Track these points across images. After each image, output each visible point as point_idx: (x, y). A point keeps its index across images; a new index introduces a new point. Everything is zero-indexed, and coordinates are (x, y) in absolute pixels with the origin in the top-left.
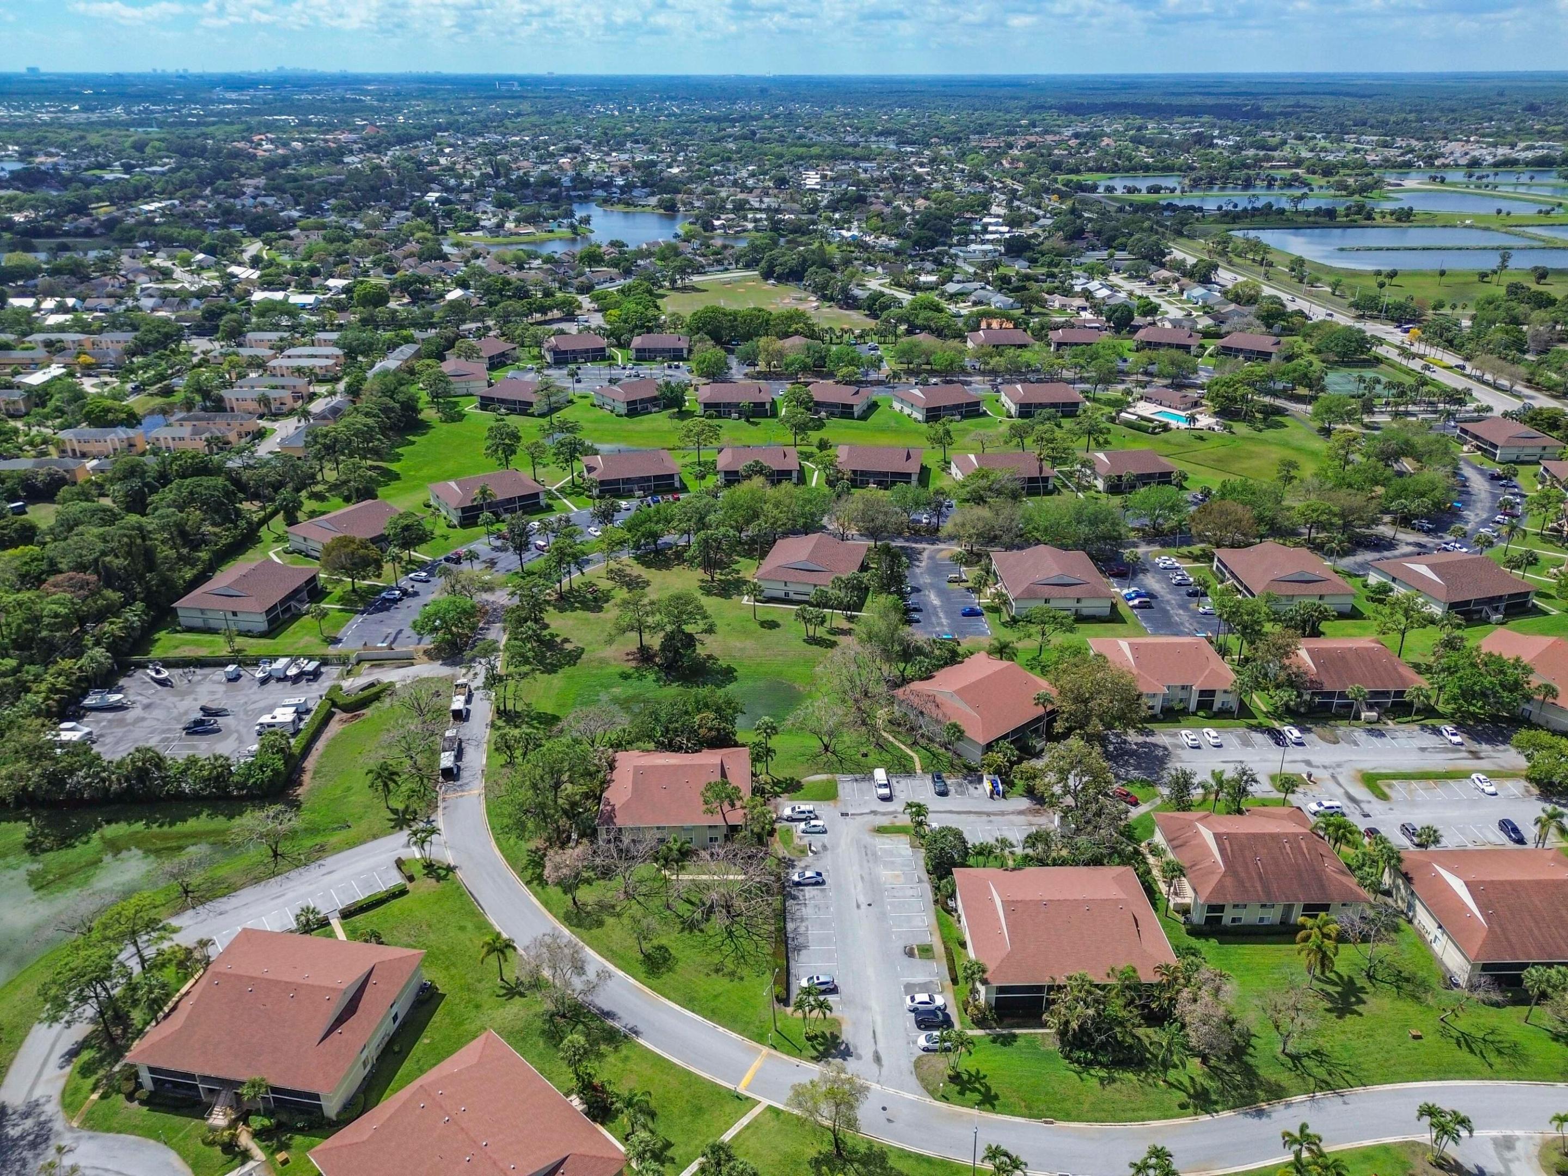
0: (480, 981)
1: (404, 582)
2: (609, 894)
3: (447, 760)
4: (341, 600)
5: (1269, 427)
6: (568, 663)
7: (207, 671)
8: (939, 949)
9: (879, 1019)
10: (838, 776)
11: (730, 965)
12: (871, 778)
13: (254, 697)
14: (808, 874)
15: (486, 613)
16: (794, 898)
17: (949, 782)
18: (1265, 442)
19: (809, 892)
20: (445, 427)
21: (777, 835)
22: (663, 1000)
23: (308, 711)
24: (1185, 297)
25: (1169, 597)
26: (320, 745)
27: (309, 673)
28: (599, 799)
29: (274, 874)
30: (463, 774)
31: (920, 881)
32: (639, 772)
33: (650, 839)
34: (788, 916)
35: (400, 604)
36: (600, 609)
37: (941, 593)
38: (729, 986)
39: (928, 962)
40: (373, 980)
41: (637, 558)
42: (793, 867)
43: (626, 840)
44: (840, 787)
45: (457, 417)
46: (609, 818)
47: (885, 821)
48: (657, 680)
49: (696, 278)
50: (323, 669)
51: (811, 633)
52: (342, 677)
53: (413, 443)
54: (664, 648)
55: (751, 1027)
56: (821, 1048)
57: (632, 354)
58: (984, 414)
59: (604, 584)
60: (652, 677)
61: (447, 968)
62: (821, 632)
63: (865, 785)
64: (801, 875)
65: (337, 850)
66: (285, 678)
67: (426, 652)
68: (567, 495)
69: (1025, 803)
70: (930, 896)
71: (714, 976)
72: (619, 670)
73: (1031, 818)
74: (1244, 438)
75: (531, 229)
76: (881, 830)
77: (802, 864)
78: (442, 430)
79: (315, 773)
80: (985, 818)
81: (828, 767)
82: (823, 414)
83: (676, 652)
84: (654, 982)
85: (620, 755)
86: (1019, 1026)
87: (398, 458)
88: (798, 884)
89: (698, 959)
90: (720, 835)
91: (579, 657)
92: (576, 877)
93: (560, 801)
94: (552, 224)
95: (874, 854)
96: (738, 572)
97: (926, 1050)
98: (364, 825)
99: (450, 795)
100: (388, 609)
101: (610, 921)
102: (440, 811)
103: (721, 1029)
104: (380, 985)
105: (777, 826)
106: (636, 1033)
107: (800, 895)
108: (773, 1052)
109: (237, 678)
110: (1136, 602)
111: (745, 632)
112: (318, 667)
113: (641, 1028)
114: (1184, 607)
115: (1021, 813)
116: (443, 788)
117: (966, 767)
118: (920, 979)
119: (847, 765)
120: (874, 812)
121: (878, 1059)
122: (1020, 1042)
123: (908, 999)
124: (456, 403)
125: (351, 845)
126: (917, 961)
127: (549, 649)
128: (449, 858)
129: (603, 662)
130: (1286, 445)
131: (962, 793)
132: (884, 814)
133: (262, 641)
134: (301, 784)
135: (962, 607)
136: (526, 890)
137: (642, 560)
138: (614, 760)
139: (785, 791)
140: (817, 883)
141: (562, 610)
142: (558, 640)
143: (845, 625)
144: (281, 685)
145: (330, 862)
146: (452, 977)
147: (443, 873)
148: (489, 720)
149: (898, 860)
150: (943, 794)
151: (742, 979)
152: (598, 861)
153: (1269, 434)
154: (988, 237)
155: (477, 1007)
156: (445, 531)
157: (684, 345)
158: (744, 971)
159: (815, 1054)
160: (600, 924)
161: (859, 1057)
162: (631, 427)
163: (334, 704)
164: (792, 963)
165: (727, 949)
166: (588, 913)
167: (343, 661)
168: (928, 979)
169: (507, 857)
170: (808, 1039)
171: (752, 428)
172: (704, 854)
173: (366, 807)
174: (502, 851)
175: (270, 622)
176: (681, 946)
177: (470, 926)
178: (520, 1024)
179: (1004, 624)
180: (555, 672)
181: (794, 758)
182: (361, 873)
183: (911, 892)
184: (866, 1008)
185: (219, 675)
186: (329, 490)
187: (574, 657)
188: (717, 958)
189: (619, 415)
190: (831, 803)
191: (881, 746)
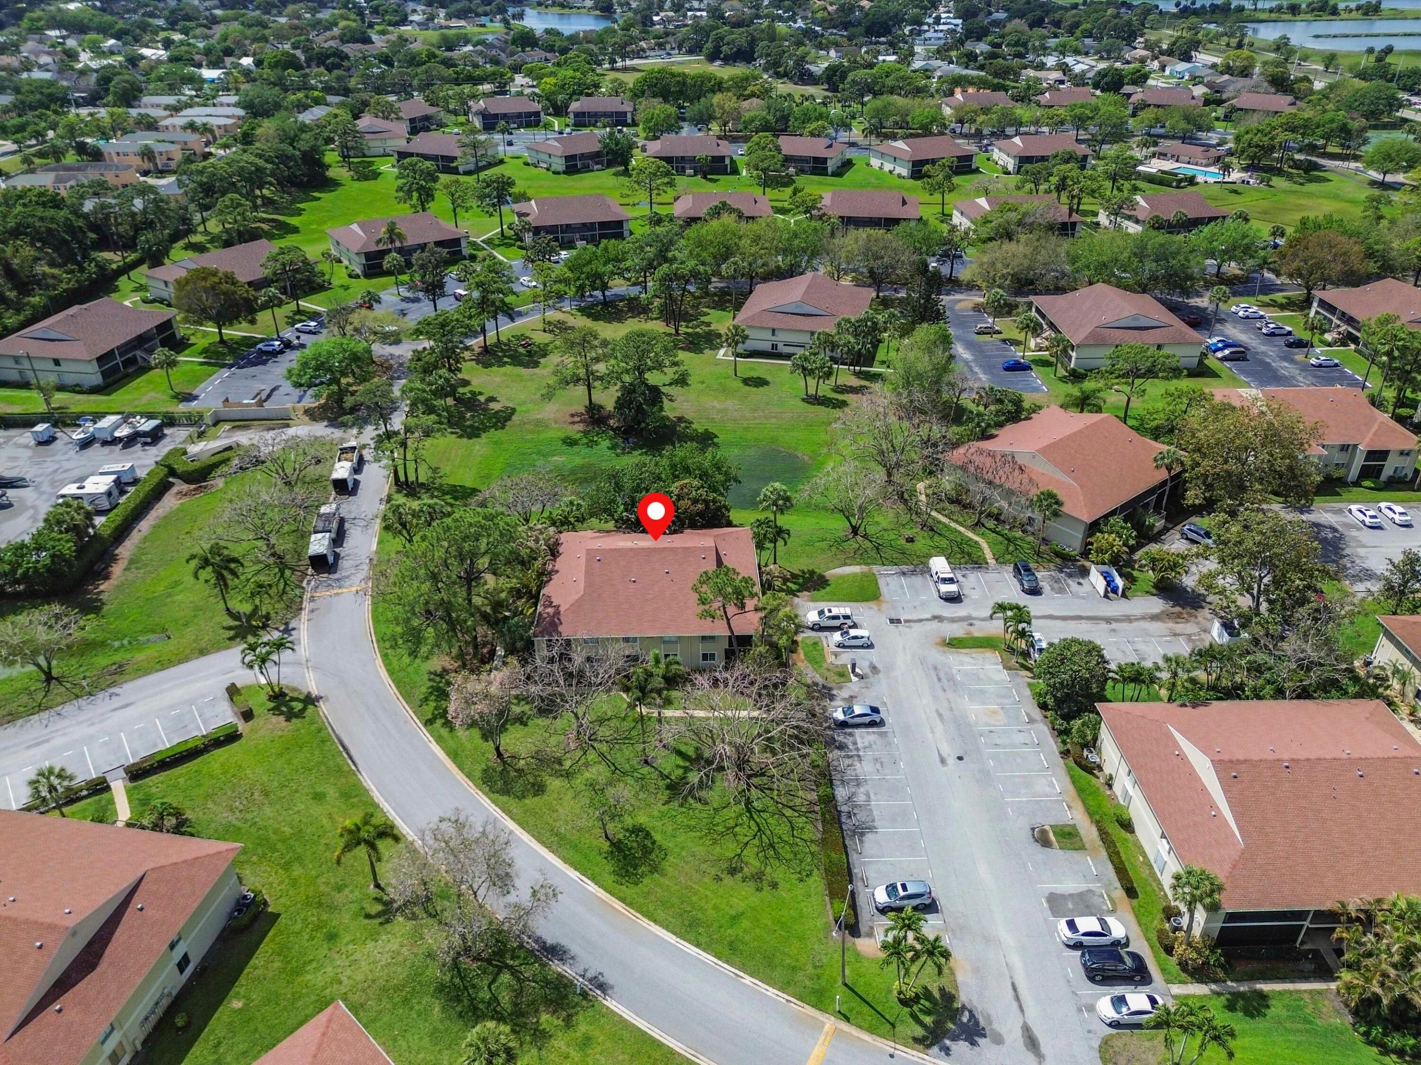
0: (339, 889)
1: (288, 334)
2: (553, 740)
3: (319, 544)
4: (205, 352)
5: (1310, 181)
6: (495, 426)
7: (12, 432)
8: (1089, 832)
9: (1016, 961)
10: (876, 569)
11: (753, 862)
12: (926, 570)
13: (67, 465)
14: (858, 710)
15: (390, 368)
16: (841, 747)
17: (1039, 575)
18: (1310, 195)
19: (863, 737)
20: (357, 185)
21: (800, 651)
22: (645, 922)
23: (135, 482)
24: (1167, 73)
25: (1263, 348)
26: (145, 525)
27: (145, 434)
28: (535, 598)
29: (40, 708)
30: (344, 564)
31: (1031, 721)
32: (595, 558)
33: (615, 655)
34: (836, 777)
35: (280, 358)
36: (536, 364)
37: (970, 345)
38: (754, 899)
39: (1076, 855)
40: (137, 903)
41: (581, 310)
42: (832, 698)
43: (578, 659)
44: (882, 582)
45: (368, 174)
46: (553, 625)
47: (958, 631)
48: (613, 447)
49: (636, 62)
50: (167, 431)
51: (812, 391)
52: (191, 440)
53: (319, 199)
54: (621, 404)
55: (800, 976)
56: (928, 1020)
57: (570, 120)
58: (977, 171)
59: (540, 338)
60: (606, 443)
61: (287, 866)
62: (825, 389)
63: (918, 580)
64: (848, 711)
65: (143, 671)
66: (115, 441)
67: (308, 412)
68: (495, 246)
69: (1157, 605)
70: (1052, 745)
71: (728, 880)
72: (561, 434)
73: (1171, 625)
74: (1285, 192)
75: (462, 23)
76: (953, 644)
77: (845, 694)
78: (352, 188)
79: (132, 561)
80: (1104, 626)
81: (859, 556)
82: (792, 170)
83: (639, 409)
84: (630, 891)
85: (566, 537)
86: (1266, 977)
87: (299, 212)
88: (843, 725)
89: (700, 850)
90: (719, 650)
91: (508, 418)
92: (501, 713)
93: (477, 601)
94: (484, 20)
95: (951, 679)
96: (708, 324)
97: (1115, 1025)
98: (189, 634)
99: (322, 593)
100: (264, 363)
101: (554, 784)
102: (304, 615)
103: (748, 980)
104: (149, 912)
105: (799, 638)
106: (602, 987)
107: (849, 741)
108: (844, 1026)
109: (51, 440)
110: (1227, 352)
111: (725, 390)
112: (159, 428)
113: (609, 978)
114: (1285, 358)
115: (1155, 618)
116: (311, 582)
117: (1058, 554)
118: (1070, 885)
119: (888, 553)
120: (937, 618)
121: (1032, 1043)
122: (1276, 1009)
123: (1062, 925)
124: (371, 164)
125: (163, 664)
126: (1057, 854)
127: (469, 409)
128: (312, 684)
129: (540, 424)
130: (1336, 197)
131: (1061, 591)
132: (953, 620)
133: (93, 397)
134: (107, 577)
135: (1001, 360)
136: (424, 734)
137: (587, 311)
138: (557, 544)
139: (804, 588)
140: (872, 724)
141: (487, 365)
142: (482, 399)
143: (855, 382)
144: (107, 449)
145: (128, 689)
146: (294, 883)
147: (298, 706)
148: (384, 495)
149: (990, 688)
150: (1035, 591)
151: (774, 885)
152: (534, 689)
153: (1312, 187)
154: (941, 27)
155: (332, 937)
156: (347, 281)
157: (627, 107)
158: (777, 872)
159: (919, 1032)
160: (539, 789)
161: (998, 1040)
162: (570, 183)
163: (172, 472)
164: (854, 857)
165: (745, 832)
166: (520, 771)
167: (194, 420)
168: (1083, 887)
169: (398, 683)
170: (904, 1002)
171: (710, 184)
172: (702, 680)
173: (197, 609)
174: (391, 673)
175: (104, 374)
176: (669, 828)
177: (332, 793)
178: (401, 973)
179: (1062, 379)
180: (478, 436)
181: (810, 543)
182: (172, 707)
183: (1020, 738)
184: (988, 939)
185: (26, 437)
186: (211, 241)
187: (503, 419)
188: (730, 848)
189: (554, 173)
190: (873, 605)
191: (931, 528)
